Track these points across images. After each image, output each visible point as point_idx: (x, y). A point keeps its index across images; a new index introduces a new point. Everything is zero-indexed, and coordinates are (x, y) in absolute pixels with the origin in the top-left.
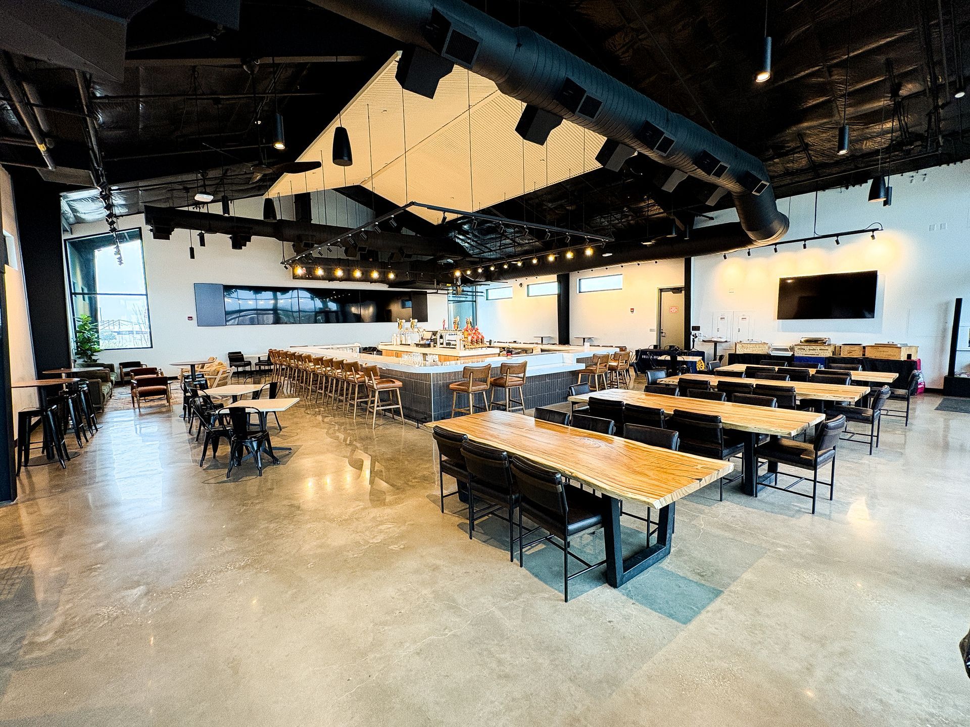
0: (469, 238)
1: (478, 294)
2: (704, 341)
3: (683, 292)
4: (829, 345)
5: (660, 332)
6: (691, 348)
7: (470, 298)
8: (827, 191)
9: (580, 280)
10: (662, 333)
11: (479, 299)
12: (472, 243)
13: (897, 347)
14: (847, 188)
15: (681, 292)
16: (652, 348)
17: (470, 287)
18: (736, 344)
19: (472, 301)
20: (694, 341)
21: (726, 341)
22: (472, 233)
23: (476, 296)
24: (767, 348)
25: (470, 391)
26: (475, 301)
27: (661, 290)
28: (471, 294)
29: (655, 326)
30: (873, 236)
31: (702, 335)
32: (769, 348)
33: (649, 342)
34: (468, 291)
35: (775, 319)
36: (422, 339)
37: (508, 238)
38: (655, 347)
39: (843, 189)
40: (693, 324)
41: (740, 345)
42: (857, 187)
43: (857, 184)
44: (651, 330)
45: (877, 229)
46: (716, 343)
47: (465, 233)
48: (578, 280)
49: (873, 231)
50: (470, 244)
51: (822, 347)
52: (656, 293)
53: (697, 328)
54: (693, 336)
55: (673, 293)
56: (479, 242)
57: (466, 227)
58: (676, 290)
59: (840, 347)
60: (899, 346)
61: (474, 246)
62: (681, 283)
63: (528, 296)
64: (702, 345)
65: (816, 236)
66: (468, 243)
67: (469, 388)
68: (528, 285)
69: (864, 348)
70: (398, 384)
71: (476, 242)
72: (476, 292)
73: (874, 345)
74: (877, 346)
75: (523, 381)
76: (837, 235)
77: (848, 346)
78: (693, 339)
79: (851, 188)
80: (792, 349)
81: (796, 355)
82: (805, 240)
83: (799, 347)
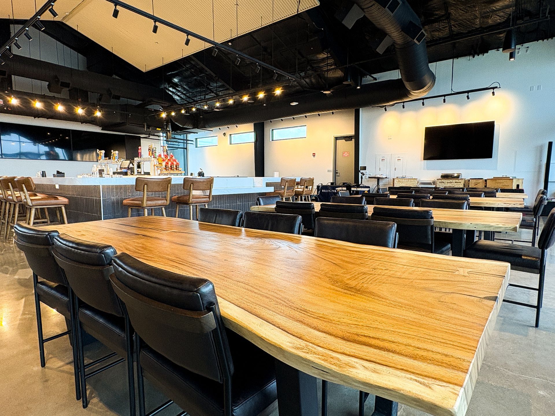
0: (179, 91)
1: (189, 142)
2: (369, 177)
3: (353, 140)
4: (462, 179)
5: (335, 173)
6: (360, 183)
7: (181, 145)
8: (459, 58)
9: (272, 130)
10: (337, 173)
11: (190, 147)
12: (182, 96)
13: (510, 179)
14: (474, 57)
15: (351, 140)
16: (330, 184)
17: (180, 135)
18: (394, 179)
19: (184, 148)
20: (362, 178)
21: (386, 178)
22: (181, 85)
23: (187, 143)
24: (416, 182)
25: (145, 205)
26: (186, 148)
27: (337, 138)
28: (182, 141)
29: (331, 168)
30: (493, 93)
31: (368, 173)
32: (418, 182)
33: (327, 180)
34: (179, 139)
35: (421, 160)
36: (121, 168)
37: (213, 92)
38: (332, 184)
39: (471, 57)
40: (361, 164)
41: (397, 180)
42: (481, 56)
43: (481, 53)
44: (329, 171)
45: (496, 87)
46: (378, 179)
47: (175, 86)
48: (271, 129)
49: (493, 88)
50: (181, 97)
51: (457, 181)
52: (332, 140)
53: (364, 168)
54: (362, 173)
55: (346, 141)
56: (188, 95)
57: (176, 80)
58: (348, 138)
59: (469, 180)
60: (511, 178)
61: (184, 99)
62: (352, 133)
63: (231, 144)
64: (368, 181)
65: (453, 92)
66: (178, 96)
67: (143, 202)
68: (230, 135)
69: (486, 180)
70: (65, 200)
71: (184, 94)
72: (187, 140)
73: (493, 178)
74: (495, 179)
75: (209, 198)
76: (468, 92)
77: (475, 180)
78: (362, 176)
79: (476, 56)
80: (434, 183)
81: (438, 186)
82: (445, 96)
83: (440, 181)
